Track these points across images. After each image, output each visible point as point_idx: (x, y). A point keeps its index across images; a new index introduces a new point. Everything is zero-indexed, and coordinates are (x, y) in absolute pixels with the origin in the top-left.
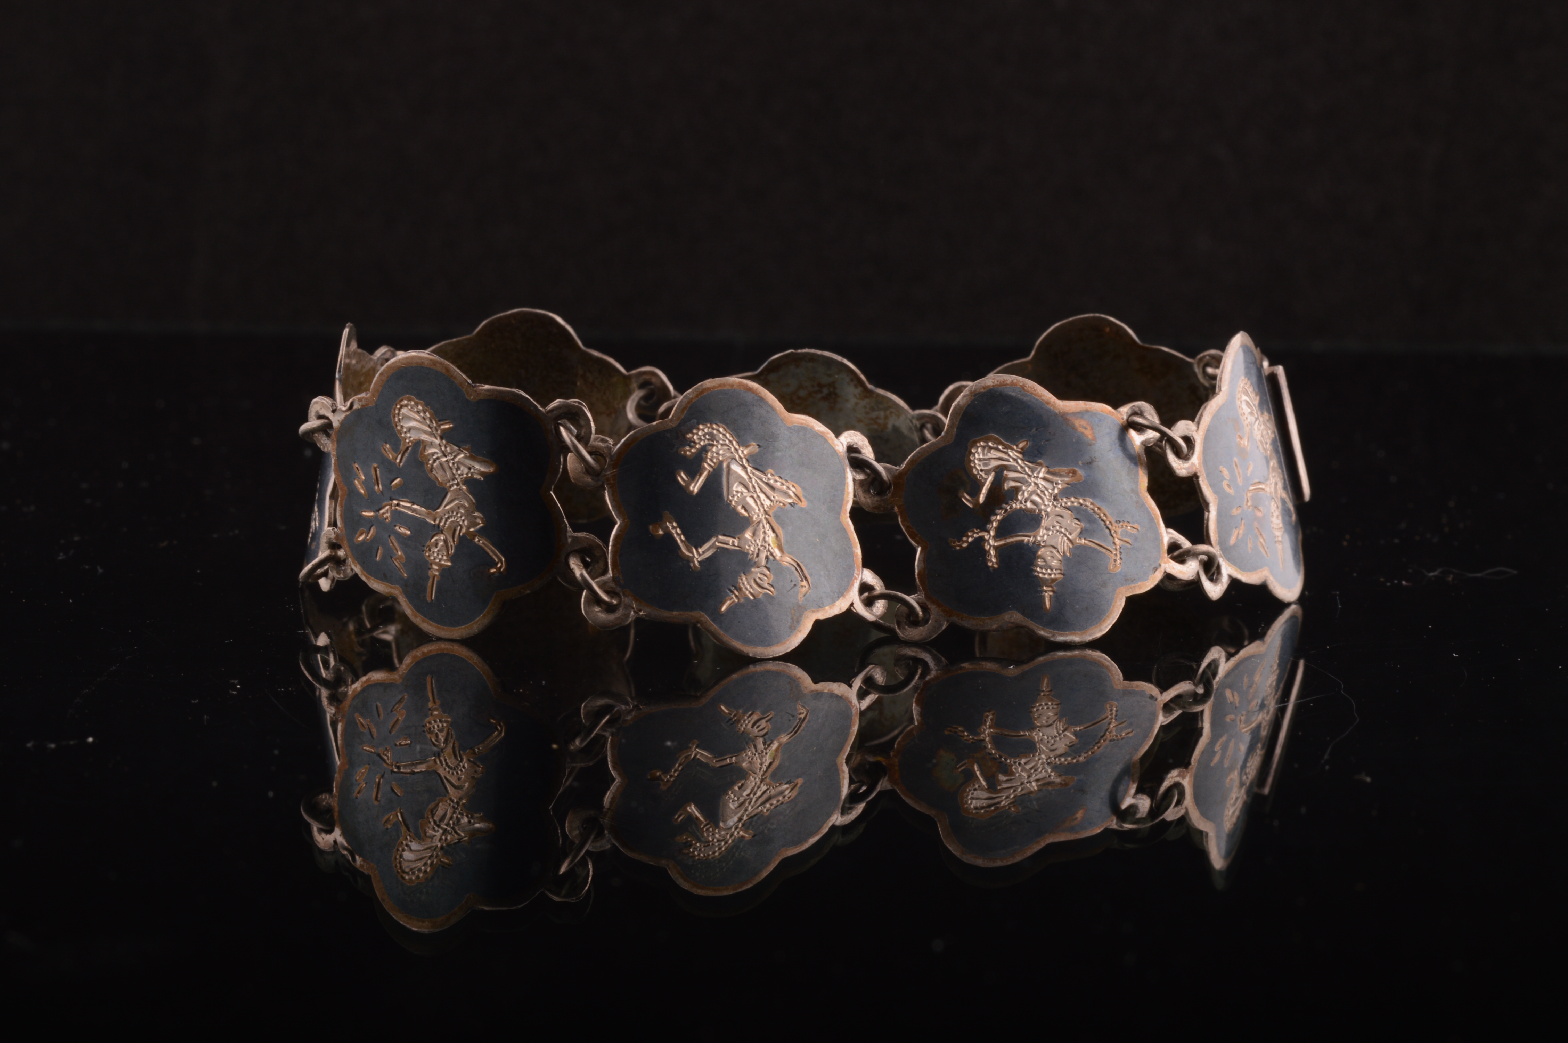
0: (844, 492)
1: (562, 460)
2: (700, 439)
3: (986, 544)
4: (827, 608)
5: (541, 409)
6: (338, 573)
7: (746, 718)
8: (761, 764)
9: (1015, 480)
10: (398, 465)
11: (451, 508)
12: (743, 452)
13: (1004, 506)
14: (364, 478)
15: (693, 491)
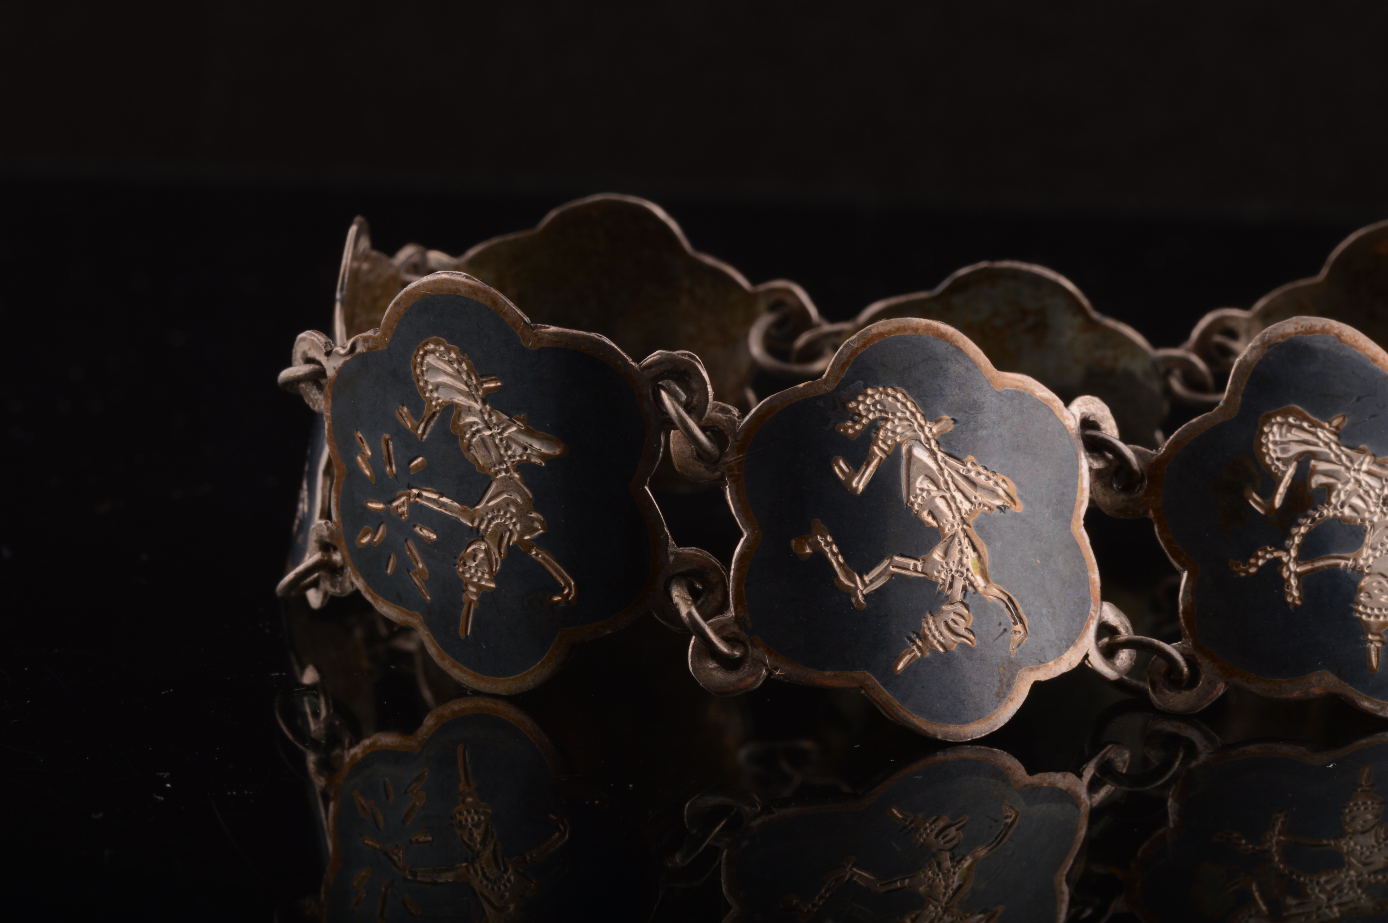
0: (1077, 488)
1: (663, 439)
2: (869, 411)
3: (1284, 570)
4: (1051, 663)
5: (633, 364)
6: (333, 586)
7: (928, 825)
8: (946, 887)
9: (1326, 474)
10: (419, 437)
11: (497, 505)
12: (931, 429)
13: (1311, 512)
14: (370, 453)
15: (857, 488)
